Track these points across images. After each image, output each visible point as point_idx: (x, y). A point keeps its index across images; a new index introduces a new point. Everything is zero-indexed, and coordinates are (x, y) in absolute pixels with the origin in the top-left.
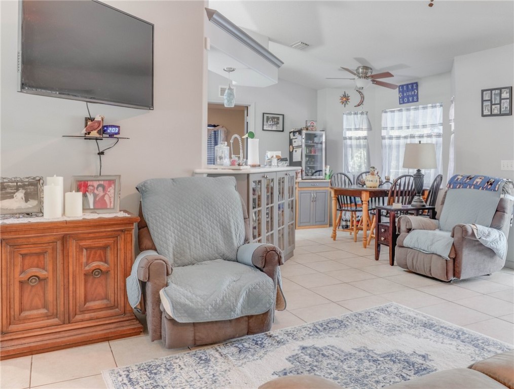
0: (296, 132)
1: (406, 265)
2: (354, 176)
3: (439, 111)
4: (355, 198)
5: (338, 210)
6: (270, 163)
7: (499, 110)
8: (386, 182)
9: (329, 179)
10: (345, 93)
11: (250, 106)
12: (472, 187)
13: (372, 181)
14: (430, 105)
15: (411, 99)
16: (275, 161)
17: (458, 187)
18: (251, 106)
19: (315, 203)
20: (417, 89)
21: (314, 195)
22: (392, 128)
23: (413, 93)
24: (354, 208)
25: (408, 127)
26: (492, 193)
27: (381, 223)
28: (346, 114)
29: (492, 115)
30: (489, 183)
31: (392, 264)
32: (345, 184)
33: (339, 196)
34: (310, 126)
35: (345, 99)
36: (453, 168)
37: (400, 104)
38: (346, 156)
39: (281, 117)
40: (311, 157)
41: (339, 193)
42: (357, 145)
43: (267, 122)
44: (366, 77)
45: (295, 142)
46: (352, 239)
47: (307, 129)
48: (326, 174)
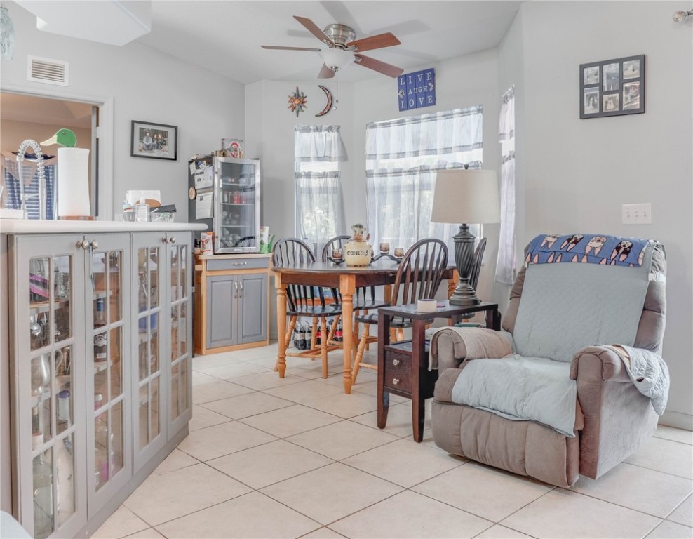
0: (202, 160)
1: (460, 446)
2: (315, 245)
3: (474, 122)
4: (320, 290)
5: (288, 314)
6: (131, 216)
7: (618, 103)
8: (383, 254)
9: (269, 252)
10: (298, 91)
11: (102, 104)
12: (585, 260)
13: (358, 253)
14: (458, 110)
15: (421, 100)
16: (143, 211)
17: (550, 260)
18: (105, 104)
19: (240, 299)
20: (433, 81)
21: (239, 285)
22: (386, 156)
23: (426, 89)
24: (318, 309)
25: (416, 153)
26: (631, 270)
27: (391, 346)
28: (300, 130)
29: (602, 114)
30: (621, 251)
31: (419, 438)
32: (301, 262)
33: (291, 286)
34: (230, 150)
35: (298, 102)
36: (513, 225)
37: (401, 110)
38: (299, 207)
39: (171, 132)
40: (233, 211)
41: (291, 279)
42: (320, 188)
43: (141, 139)
44: (343, 47)
45: (199, 180)
46: (317, 370)
47: (224, 155)
48: (262, 243)
